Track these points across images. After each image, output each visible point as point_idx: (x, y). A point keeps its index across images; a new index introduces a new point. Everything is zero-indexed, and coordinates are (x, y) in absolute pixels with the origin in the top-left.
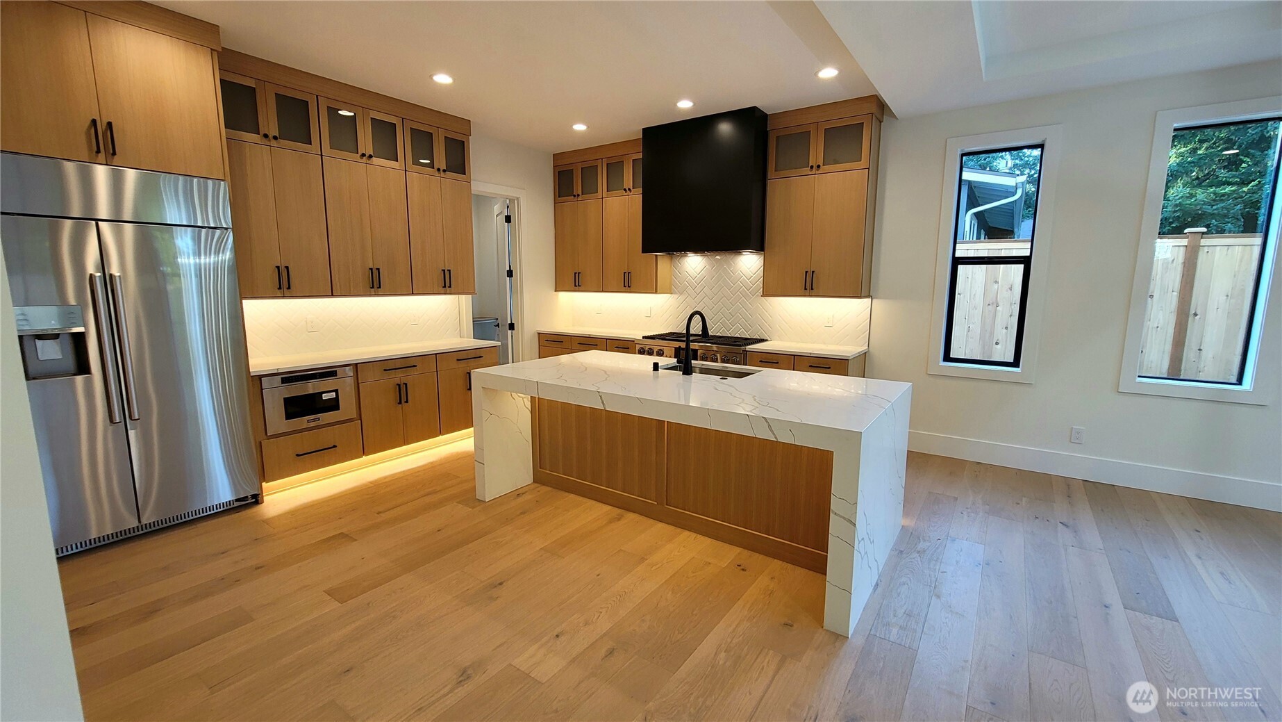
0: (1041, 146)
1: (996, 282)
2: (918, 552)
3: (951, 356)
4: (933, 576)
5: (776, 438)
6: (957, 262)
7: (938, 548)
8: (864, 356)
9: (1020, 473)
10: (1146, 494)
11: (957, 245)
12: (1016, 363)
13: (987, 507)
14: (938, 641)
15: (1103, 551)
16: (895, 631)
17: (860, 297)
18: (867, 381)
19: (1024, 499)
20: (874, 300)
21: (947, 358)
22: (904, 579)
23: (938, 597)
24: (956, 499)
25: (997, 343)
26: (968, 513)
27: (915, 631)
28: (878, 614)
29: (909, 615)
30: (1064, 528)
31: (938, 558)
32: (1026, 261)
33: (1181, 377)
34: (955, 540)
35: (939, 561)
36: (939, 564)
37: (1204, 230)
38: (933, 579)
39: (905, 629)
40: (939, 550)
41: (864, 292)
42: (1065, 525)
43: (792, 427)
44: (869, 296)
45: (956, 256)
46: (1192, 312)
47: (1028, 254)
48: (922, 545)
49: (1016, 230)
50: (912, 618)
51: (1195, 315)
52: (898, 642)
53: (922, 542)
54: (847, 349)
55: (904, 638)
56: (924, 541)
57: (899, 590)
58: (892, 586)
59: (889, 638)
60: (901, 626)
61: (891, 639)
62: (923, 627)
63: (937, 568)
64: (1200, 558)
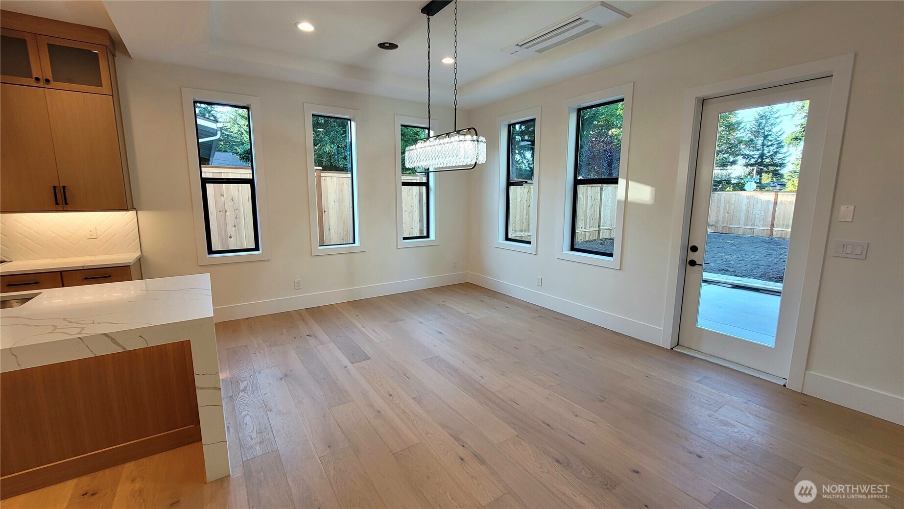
0: (247, 108)
1: (222, 195)
2: (243, 391)
3: (213, 250)
4: (260, 400)
5: (124, 348)
6: (205, 181)
7: (253, 382)
8: (139, 260)
9: (273, 316)
10: (331, 307)
11: (202, 168)
12: (257, 248)
13: (267, 343)
14: (285, 436)
15: (331, 341)
16: (258, 448)
17: (127, 210)
18: (145, 281)
19: (284, 330)
20: (139, 212)
21: (210, 252)
22: (244, 413)
23: (271, 410)
24: (246, 346)
25: (230, 237)
26: (259, 351)
27: (269, 439)
28: (241, 445)
29: (259, 432)
30: (310, 337)
31: (257, 388)
32: (251, 182)
33: (325, 244)
34: (260, 372)
35: (259, 389)
36: (259, 391)
37: (321, 168)
38: (262, 402)
39: (263, 442)
40: (255, 382)
41: (130, 206)
42: (309, 336)
43: (141, 333)
44: (133, 209)
45: (203, 176)
46: (323, 210)
47: (251, 178)
48: (242, 386)
49: (211, 158)
50: (263, 433)
51: (325, 212)
52: (264, 453)
53: (241, 383)
54: (127, 257)
55: (266, 448)
56: (242, 381)
57: (245, 422)
58: (238, 422)
59: (257, 454)
60: (260, 443)
61: (259, 455)
62: (273, 433)
63: (260, 394)
64: (363, 327)
